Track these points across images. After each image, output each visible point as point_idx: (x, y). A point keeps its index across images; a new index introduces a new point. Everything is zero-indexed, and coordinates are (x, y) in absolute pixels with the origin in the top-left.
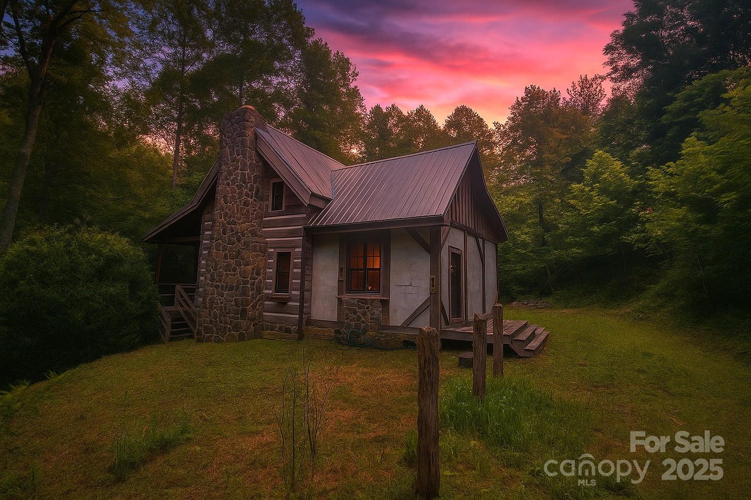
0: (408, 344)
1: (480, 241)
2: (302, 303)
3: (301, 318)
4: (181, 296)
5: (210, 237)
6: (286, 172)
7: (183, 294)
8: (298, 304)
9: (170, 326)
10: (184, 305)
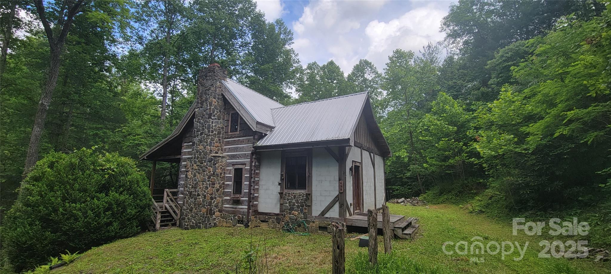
0: (323, 228)
1: (372, 154)
2: (249, 198)
3: (249, 209)
4: (168, 196)
5: (189, 153)
6: (240, 108)
7: (170, 194)
8: (247, 199)
9: (160, 217)
10: (170, 202)
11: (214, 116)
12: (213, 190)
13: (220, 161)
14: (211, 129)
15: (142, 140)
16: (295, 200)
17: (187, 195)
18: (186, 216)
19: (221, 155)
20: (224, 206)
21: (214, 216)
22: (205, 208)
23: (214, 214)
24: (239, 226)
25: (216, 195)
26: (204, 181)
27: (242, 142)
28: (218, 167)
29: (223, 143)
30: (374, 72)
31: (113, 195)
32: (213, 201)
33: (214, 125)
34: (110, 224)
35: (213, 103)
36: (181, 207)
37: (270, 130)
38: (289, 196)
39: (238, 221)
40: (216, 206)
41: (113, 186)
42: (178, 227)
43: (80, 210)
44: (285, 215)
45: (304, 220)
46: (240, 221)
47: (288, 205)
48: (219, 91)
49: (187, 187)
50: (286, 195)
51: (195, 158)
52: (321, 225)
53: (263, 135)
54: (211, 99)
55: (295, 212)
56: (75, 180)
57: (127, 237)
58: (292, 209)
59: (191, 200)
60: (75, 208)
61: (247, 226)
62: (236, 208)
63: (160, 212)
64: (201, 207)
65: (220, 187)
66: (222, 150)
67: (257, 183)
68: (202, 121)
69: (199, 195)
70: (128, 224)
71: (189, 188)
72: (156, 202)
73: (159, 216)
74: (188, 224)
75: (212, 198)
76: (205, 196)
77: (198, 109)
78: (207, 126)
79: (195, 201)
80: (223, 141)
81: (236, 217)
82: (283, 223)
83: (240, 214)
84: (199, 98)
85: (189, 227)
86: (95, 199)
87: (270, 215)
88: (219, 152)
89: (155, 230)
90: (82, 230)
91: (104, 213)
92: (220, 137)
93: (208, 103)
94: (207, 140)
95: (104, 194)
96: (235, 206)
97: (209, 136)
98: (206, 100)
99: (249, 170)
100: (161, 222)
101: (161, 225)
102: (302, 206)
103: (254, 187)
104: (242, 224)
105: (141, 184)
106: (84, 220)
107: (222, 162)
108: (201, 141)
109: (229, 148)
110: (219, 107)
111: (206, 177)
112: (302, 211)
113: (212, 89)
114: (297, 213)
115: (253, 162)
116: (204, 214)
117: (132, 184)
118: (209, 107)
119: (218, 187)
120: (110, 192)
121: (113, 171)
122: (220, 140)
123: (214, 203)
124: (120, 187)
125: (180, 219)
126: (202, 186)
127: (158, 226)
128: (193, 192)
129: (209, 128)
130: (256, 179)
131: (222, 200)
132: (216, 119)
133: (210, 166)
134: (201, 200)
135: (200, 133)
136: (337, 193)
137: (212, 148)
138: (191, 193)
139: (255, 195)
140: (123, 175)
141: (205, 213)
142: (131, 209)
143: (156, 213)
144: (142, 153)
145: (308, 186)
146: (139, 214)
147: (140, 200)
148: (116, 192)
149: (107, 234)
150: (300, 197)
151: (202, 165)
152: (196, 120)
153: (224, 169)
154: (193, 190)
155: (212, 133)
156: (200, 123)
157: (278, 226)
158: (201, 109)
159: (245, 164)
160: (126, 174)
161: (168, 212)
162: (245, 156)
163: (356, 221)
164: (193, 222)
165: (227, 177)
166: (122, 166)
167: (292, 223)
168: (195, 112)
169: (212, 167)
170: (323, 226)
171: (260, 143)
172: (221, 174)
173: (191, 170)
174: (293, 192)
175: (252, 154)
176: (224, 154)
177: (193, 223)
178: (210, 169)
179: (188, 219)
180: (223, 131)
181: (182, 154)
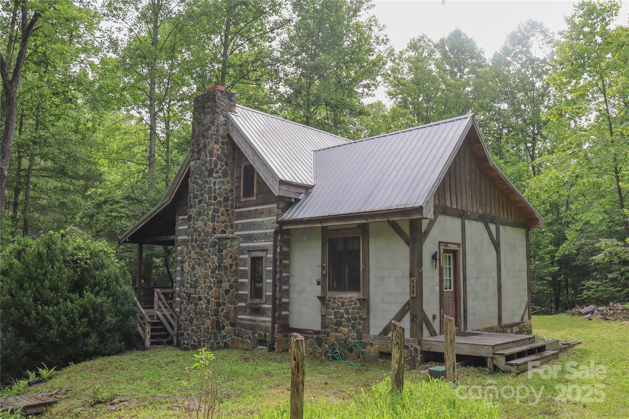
0: (386, 355)
1: (493, 227)
2: (274, 305)
3: (274, 322)
4: (160, 299)
5: (186, 232)
6: (255, 158)
7: (162, 297)
8: (271, 306)
9: (150, 330)
10: (163, 309)
11: (217, 172)
12: (219, 292)
13: (228, 245)
14: (213, 194)
15: (122, 210)
16: (344, 310)
17: (185, 299)
18: (185, 330)
19: (230, 236)
20: (239, 317)
21: (223, 331)
22: (209, 319)
23: (223, 329)
24: (261, 349)
25: (224, 299)
26: (206, 276)
27: (260, 214)
28: (227, 255)
29: (233, 215)
30: (550, 42)
31: (88, 296)
32: (220, 309)
33: (217, 187)
34: (86, 335)
35: (215, 151)
36: (178, 317)
37: (304, 191)
38: (334, 302)
39: (259, 340)
40: (227, 317)
41: (87, 284)
42: (175, 346)
43: (53, 315)
44: (329, 333)
45: (357, 342)
46: (262, 342)
47: (333, 317)
48: (224, 130)
49: (183, 286)
50: (329, 301)
51: (192, 241)
52: (382, 350)
53: (293, 200)
54: (211, 145)
55: (344, 329)
56: (45, 274)
57: (109, 355)
58: (339, 324)
59: (190, 306)
60: (48, 311)
61: (272, 349)
62: (255, 321)
63: (149, 322)
64: (204, 318)
65: (231, 286)
66: (232, 227)
67: (286, 281)
68: (199, 181)
69: (200, 299)
70: (109, 337)
71: (187, 288)
72: (144, 308)
73: (148, 329)
74: (188, 343)
75: (218, 304)
76: (209, 302)
77: (194, 162)
78: (206, 189)
79: (196, 309)
80: (233, 212)
81: (256, 335)
82: (327, 346)
83: (261, 330)
84: (195, 143)
85: (189, 346)
86: (68, 301)
87: (307, 333)
88: (227, 231)
89: (144, 349)
90: (58, 340)
91: (79, 320)
92: (228, 206)
93: (207, 152)
94: (208, 213)
95: (77, 295)
96: (254, 318)
97: (210, 205)
98: (205, 146)
99: (272, 259)
100: (152, 337)
101: (151, 342)
102: (355, 319)
103: (281, 287)
104: (265, 346)
105: (121, 281)
106: (58, 329)
107: (232, 246)
108: (199, 214)
109: (243, 224)
110: (224, 156)
111: (209, 271)
112: (354, 326)
113: (213, 128)
114: (346, 330)
115: (277, 247)
116: (208, 328)
117: (110, 282)
118: (208, 159)
119: (228, 287)
120: (85, 292)
121: (86, 263)
122: (227, 210)
123: (222, 311)
124: (96, 285)
125: (177, 334)
126: (203, 285)
127: (148, 343)
128: (193, 294)
129: (210, 192)
130: (284, 274)
131: (235, 308)
132: (220, 177)
133: (213, 254)
134: (204, 306)
135: (197, 200)
136: (407, 298)
137: (216, 224)
138: (189, 295)
139: (284, 300)
140: (97, 269)
141: (210, 327)
142: (111, 317)
143: (144, 323)
144: (123, 231)
145: (363, 287)
146: (122, 324)
147: (122, 305)
148: (92, 293)
149: (85, 349)
150: (351, 305)
151: (203, 252)
152: (191, 180)
153: (236, 259)
154: (191, 291)
155: (215, 199)
156: (197, 184)
157: (319, 350)
158: (198, 161)
159: (267, 250)
160: (102, 267)
161: (161, 323)
162: (266, 236)
163: (436, 343)
164: (194, 340)
165: (241, 270)
166: (97, 255)
167: (340, 345)
168: (190, 167)
169: (216, 255)
170: (385, 351)
171: (289, 215)
172: (231, 265)
173: (188, 260)
174: (341, 296)
175: (276, 233)
176: (235, 233)
177: (195, 342)
178: (213, 259)
179: (188, 334)
180: (232, 195)
181: (176, 234)
